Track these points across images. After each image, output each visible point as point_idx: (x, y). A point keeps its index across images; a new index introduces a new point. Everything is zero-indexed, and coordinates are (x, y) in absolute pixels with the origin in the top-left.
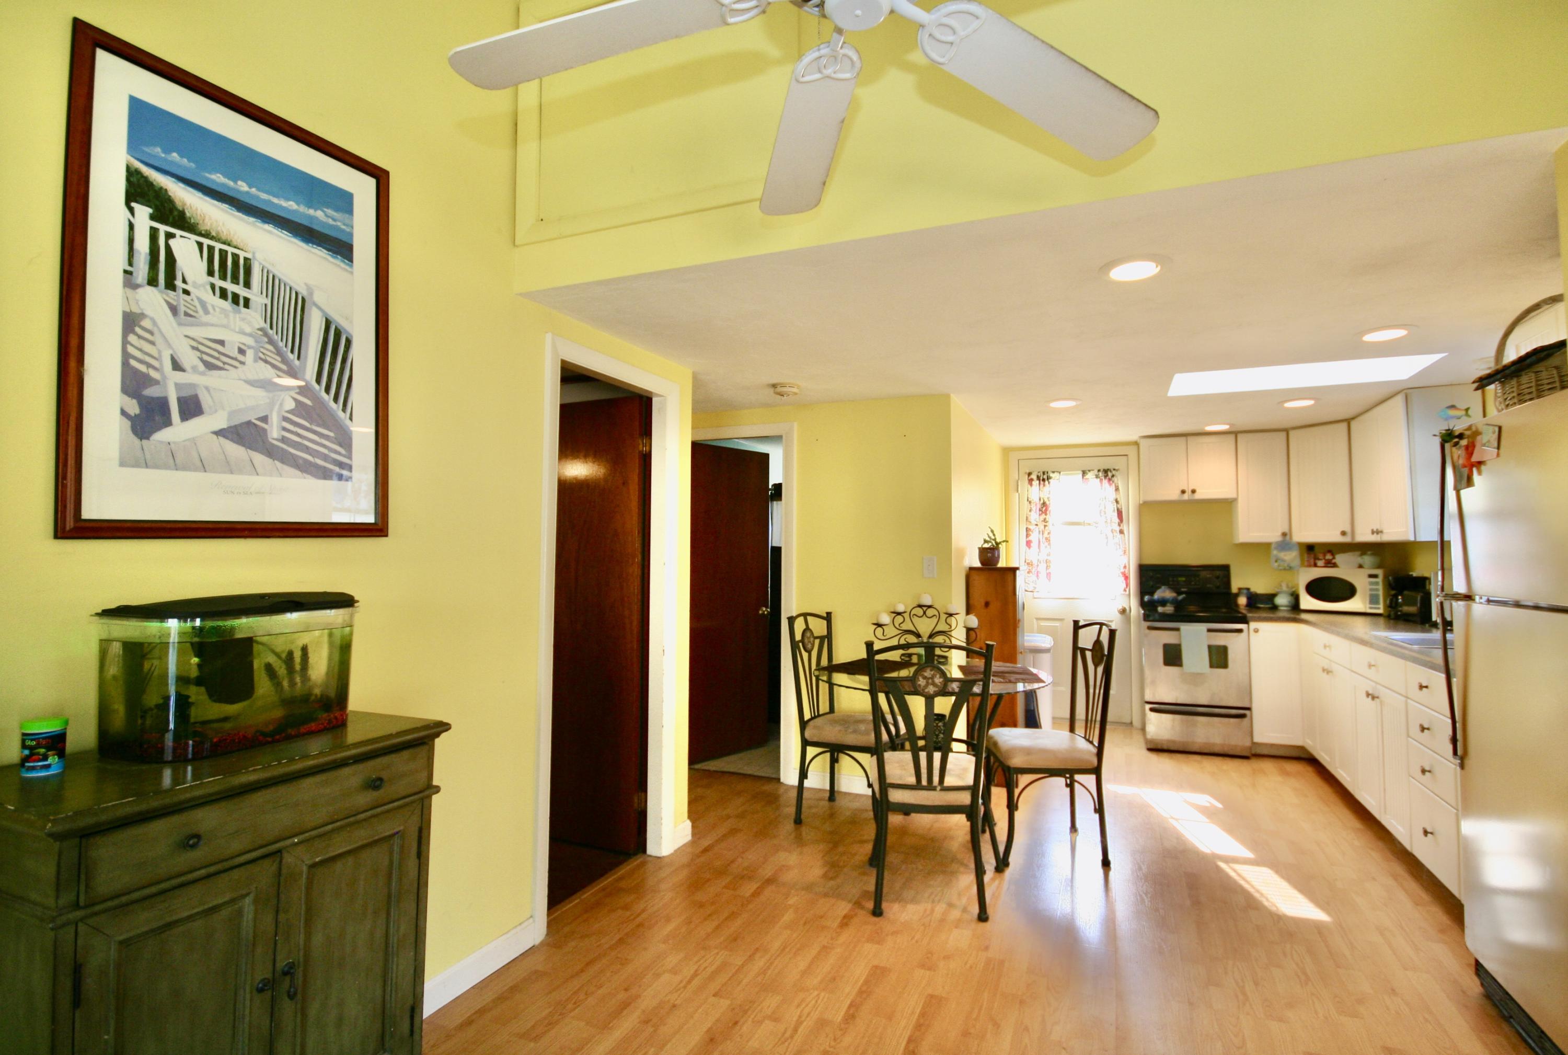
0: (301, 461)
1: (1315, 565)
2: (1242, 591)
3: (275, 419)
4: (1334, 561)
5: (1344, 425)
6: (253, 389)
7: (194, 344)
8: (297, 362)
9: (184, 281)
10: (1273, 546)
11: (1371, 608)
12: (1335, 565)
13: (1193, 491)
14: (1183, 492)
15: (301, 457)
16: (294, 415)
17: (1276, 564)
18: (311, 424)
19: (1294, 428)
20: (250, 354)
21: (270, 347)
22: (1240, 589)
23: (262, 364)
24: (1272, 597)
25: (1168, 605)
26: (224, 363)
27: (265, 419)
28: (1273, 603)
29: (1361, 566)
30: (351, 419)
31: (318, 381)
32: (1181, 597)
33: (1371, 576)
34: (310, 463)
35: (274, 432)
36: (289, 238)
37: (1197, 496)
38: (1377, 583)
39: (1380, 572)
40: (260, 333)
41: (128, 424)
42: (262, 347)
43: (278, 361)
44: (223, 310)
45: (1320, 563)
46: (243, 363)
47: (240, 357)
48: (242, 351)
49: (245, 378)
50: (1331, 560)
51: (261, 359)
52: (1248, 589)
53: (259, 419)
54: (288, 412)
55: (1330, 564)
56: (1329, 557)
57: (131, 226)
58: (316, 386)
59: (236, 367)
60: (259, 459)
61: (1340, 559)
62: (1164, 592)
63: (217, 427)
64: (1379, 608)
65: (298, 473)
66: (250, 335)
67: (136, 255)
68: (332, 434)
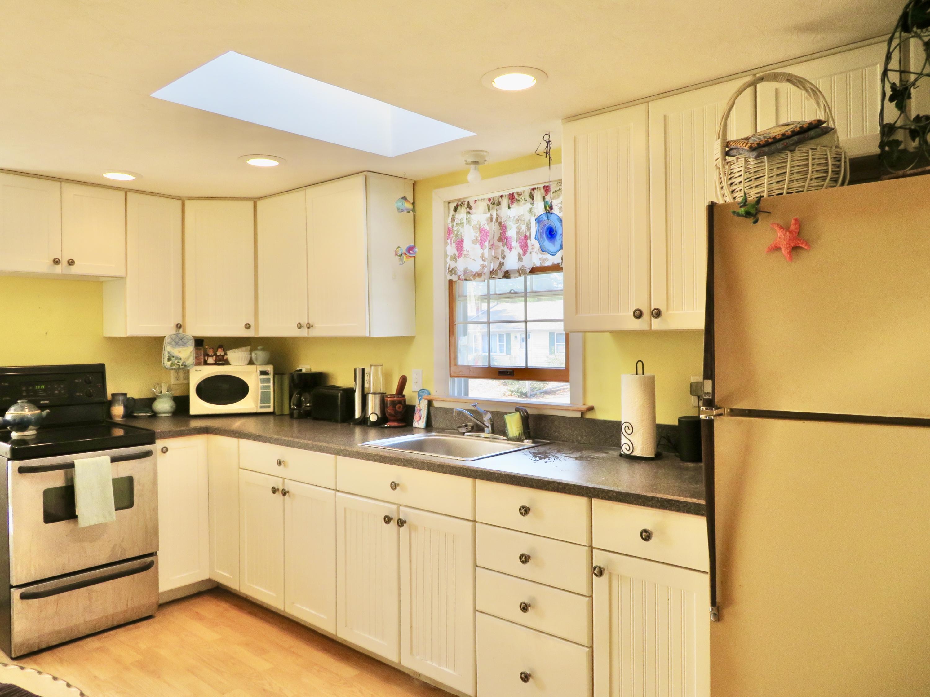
1: (206, 363)
2: (117, 398)
4: (225, 357)
5: (250, 204)
10: (166, 340)
11: (261, 407)
12: (227, 363)
13: (71, 263)
14: (57, 262)
17: (170, 363)
19: (190, 198)
22: (113, 395)
24: (150, 401)
25: (31, 427)
28: (153, 411)
29: (251, 363)
32: (45, 413)
33: (263, 373)
37: (75, 270)
38: (268, 380)
39: (270, 368)
45: (211, 360)
50: (223, 356)
52: (125, 395)
55: (222, 361)
56: (220, 352)
61: (233, 355)
62: (22, 408)
64: (269, 407)
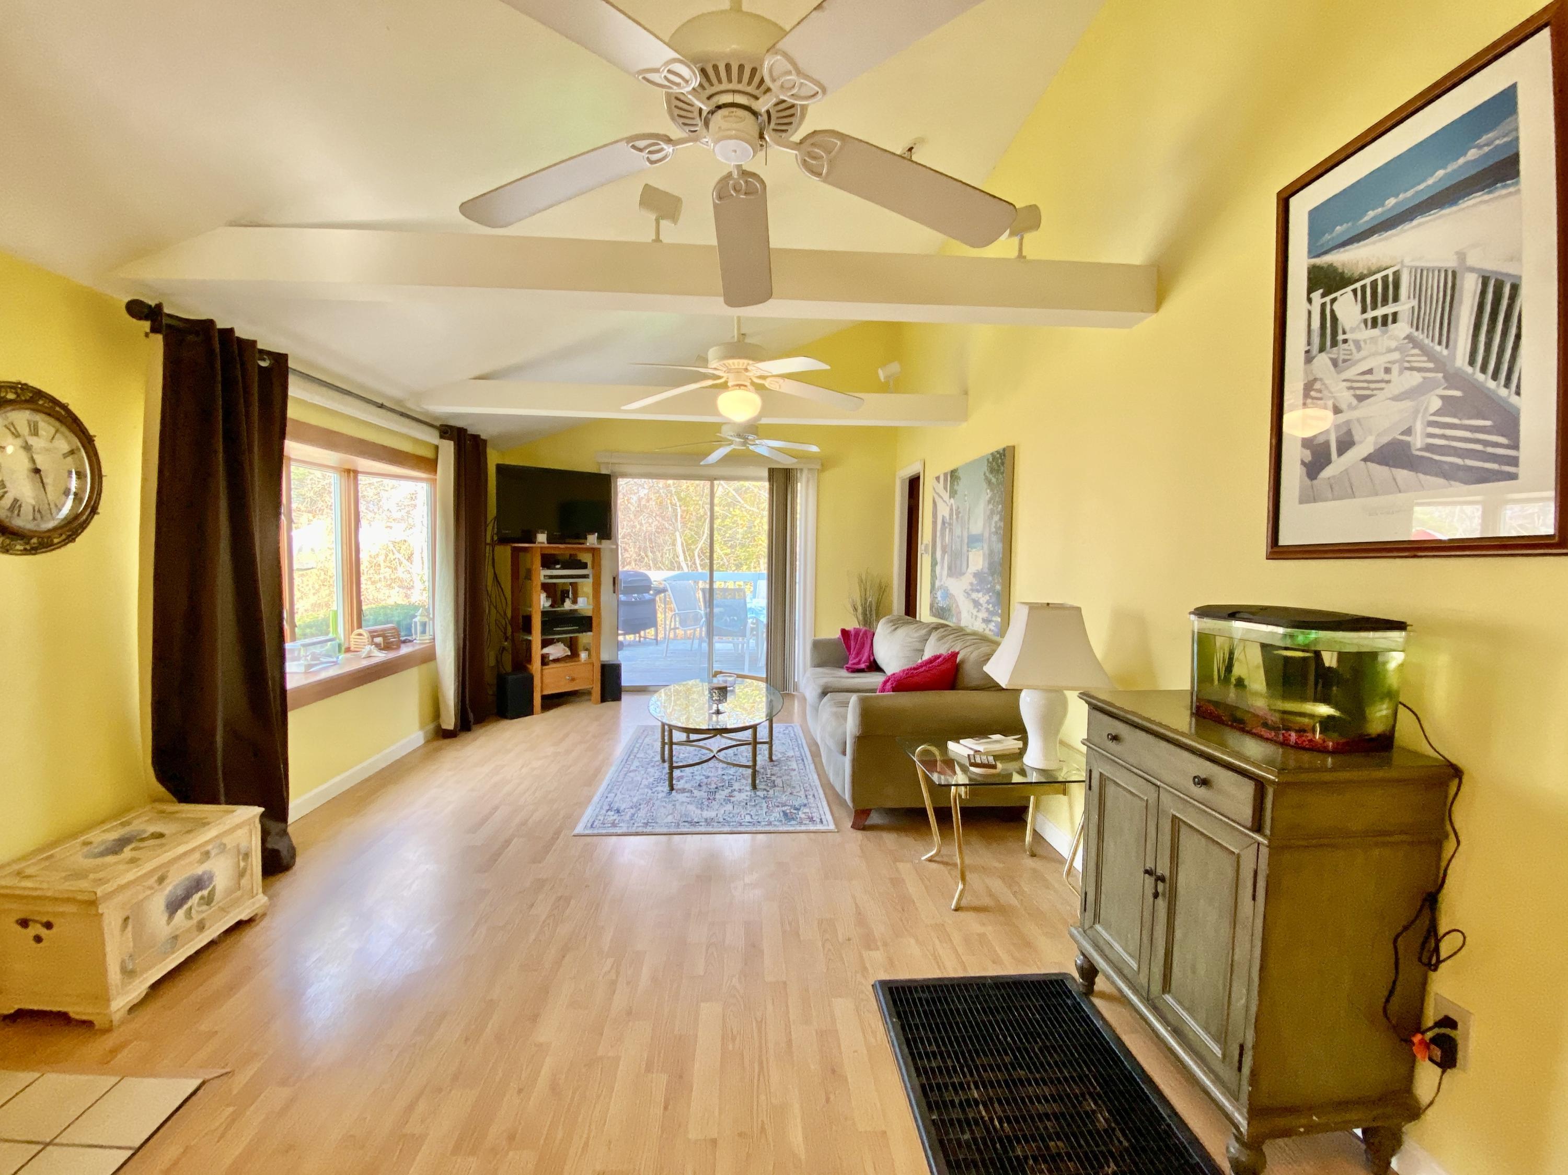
0: (1446, 467)
3: (1419, 427)
6: (1399, 403)
7: (1349, 384)
8: (1445, 352)
9: (1344, 333)
15: (1445, 462)
16: (1440, 415)
18: (1460, 419)
20: (1395, 369)
21: (1416, 351)
23: (1408, 373)
26: (1373, 390)
27: (1408, 432)
30: (1518, 393)
31: (1472, 362)
34: (1458, 467)
35: (1418, 441)
36: (1438, 215)
40: (1406, 341)
41: (1304, 469)
42: (1407, 356)
43: (1424, 362)
44: (1373, 340)
46: (1388, 382)
47: (1387, 377)
48: (1387, 371)
49: (1391, 396)
51: (1407, 369)
53: (1403, 433)
54: (1434, 414)
57: (1310, 313)
58: (1470, 370)
59: (1382, 389)
60: (1402, 474)
63: (1365, 454)
65: (1441, 481)
66: (1396, 349)
67: (1312, 333)
68: (1488, 423)
